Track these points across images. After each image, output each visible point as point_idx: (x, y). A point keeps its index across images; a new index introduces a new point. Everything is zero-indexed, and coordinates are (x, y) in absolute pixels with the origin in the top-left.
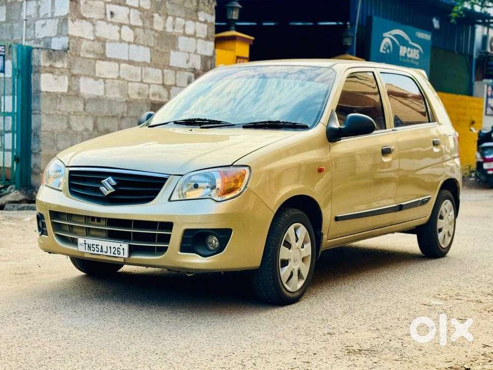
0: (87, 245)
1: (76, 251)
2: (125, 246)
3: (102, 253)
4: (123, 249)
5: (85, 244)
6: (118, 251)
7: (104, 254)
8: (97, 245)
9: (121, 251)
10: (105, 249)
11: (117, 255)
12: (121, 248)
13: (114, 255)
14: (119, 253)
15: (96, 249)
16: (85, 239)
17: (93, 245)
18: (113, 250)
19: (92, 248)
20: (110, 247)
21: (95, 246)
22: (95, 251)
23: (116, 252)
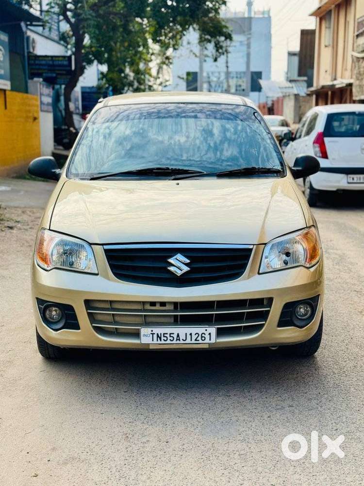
0: (155, 336)
1: (138, 344)
2: (213, 330)
3: (178, 342)
4: (210, 334)
5: (153, 334)
6: (202, 337)
7: (182, 342)
8: (170, 334)
9: (207, 337)
10: (182, 337)
11: (201, 341)
12: (207, 333)
13: (197, 342)
14: (203, 339)
15: (169, 338)
16: (152, 329)
17: (164, 334)
18: (194, 337)
19: (163, 338)
20: (191, 334)
21: (168, 336)
22: (169, 340)
23: (199, 338)
